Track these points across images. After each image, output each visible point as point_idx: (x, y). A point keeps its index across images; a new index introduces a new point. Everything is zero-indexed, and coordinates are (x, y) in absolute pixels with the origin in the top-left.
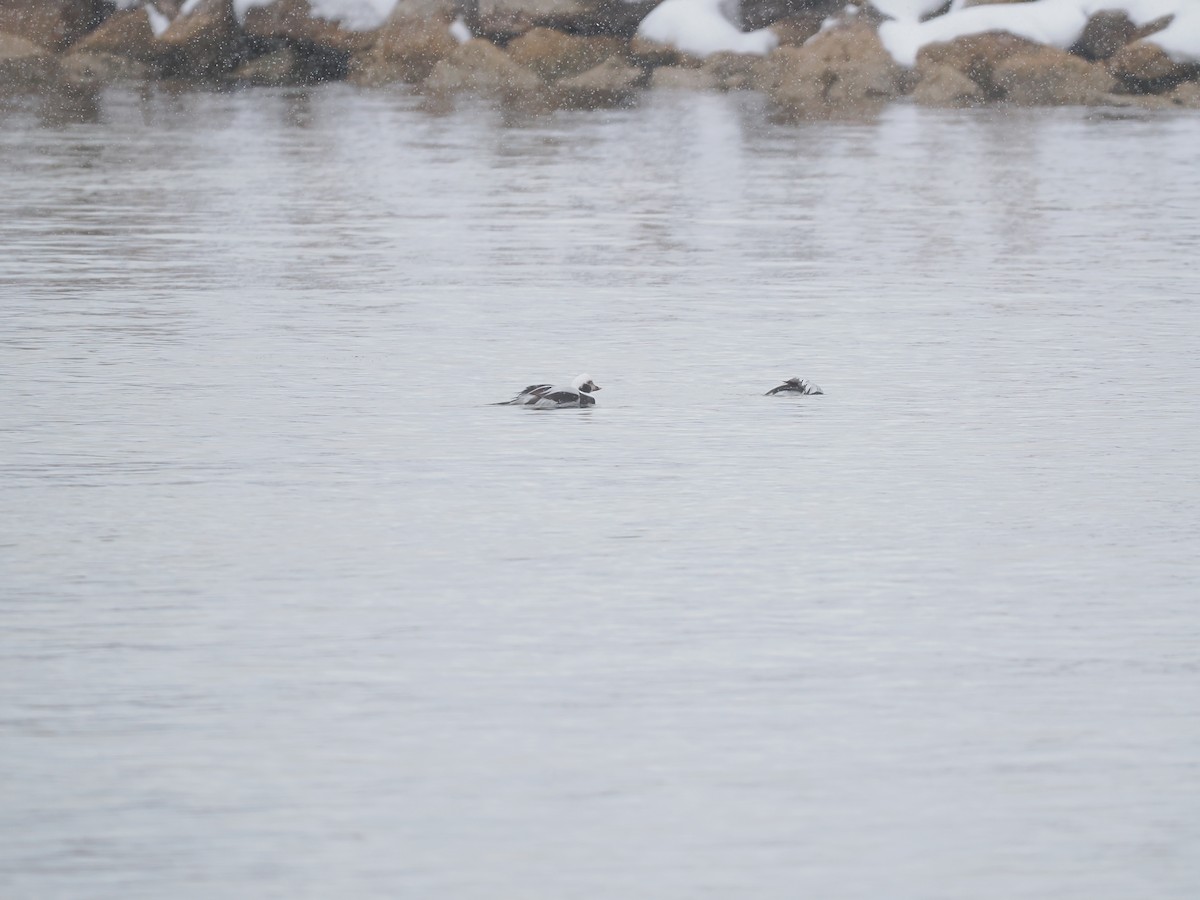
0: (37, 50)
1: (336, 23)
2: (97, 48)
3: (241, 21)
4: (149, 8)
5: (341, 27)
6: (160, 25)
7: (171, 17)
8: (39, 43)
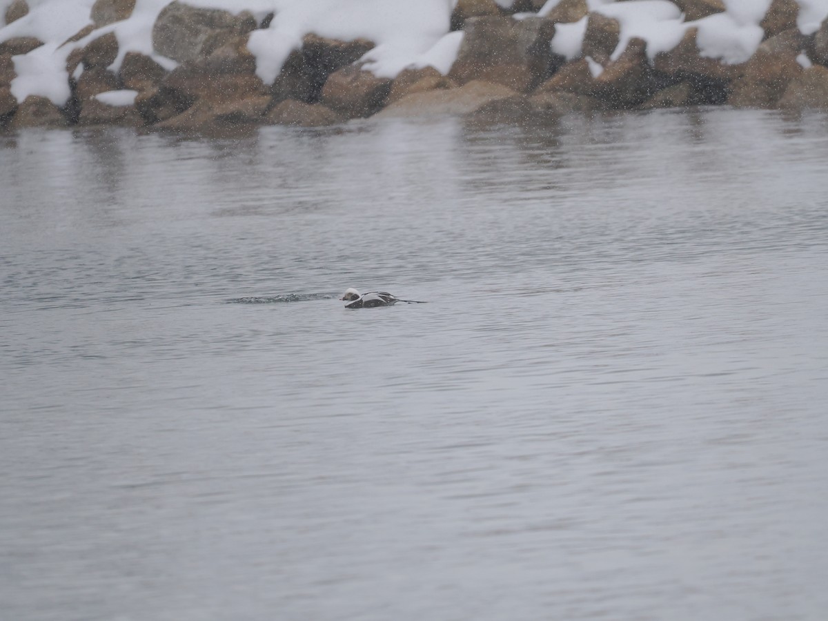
0: (512, 94)
1: (719, 59)
2: (554, 90)
3: (652, 64)
4: (588, 59)
5: (722, 62)
6: (596, 70)
7: (604, 65)
8: (513, 89)
